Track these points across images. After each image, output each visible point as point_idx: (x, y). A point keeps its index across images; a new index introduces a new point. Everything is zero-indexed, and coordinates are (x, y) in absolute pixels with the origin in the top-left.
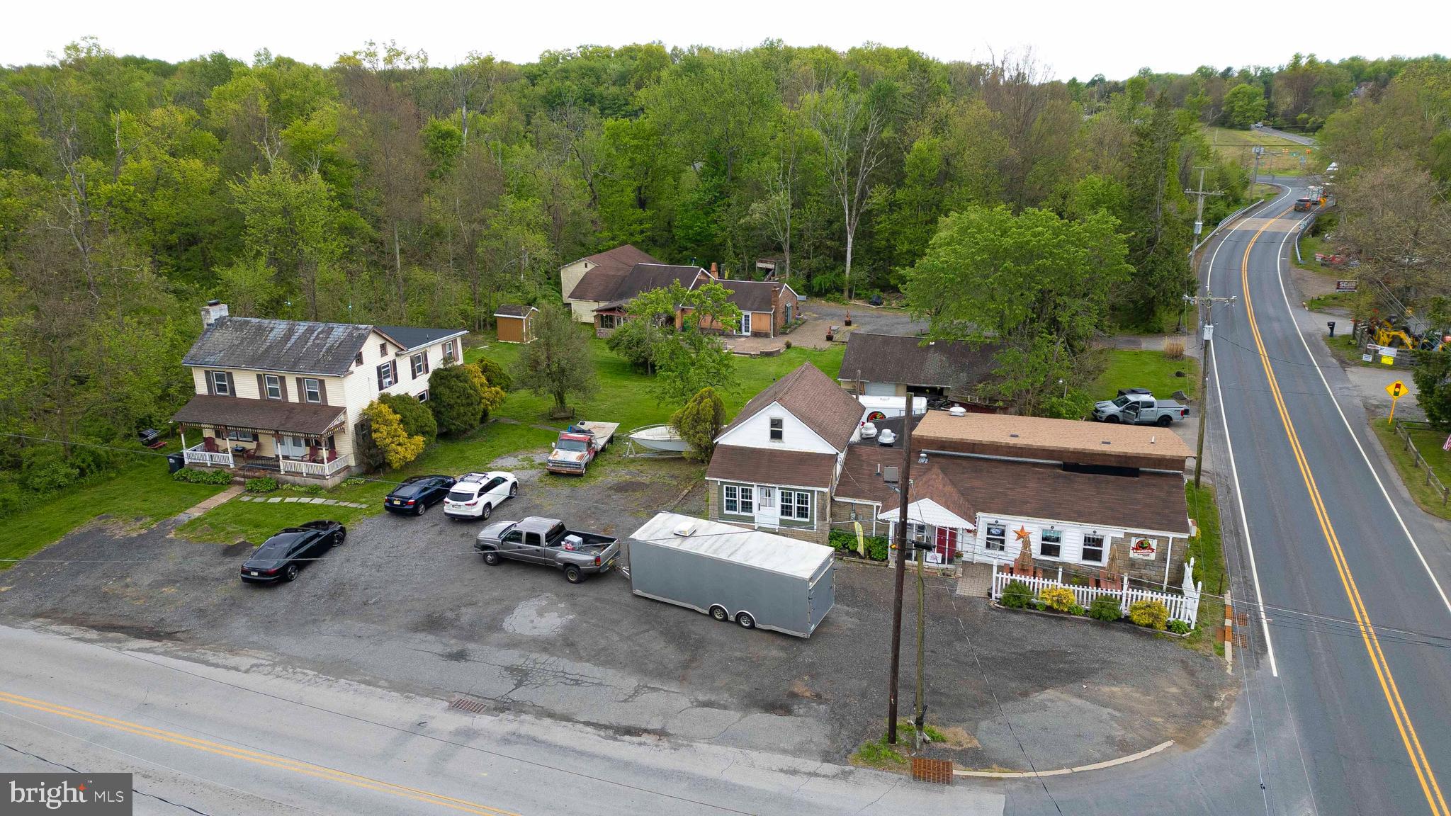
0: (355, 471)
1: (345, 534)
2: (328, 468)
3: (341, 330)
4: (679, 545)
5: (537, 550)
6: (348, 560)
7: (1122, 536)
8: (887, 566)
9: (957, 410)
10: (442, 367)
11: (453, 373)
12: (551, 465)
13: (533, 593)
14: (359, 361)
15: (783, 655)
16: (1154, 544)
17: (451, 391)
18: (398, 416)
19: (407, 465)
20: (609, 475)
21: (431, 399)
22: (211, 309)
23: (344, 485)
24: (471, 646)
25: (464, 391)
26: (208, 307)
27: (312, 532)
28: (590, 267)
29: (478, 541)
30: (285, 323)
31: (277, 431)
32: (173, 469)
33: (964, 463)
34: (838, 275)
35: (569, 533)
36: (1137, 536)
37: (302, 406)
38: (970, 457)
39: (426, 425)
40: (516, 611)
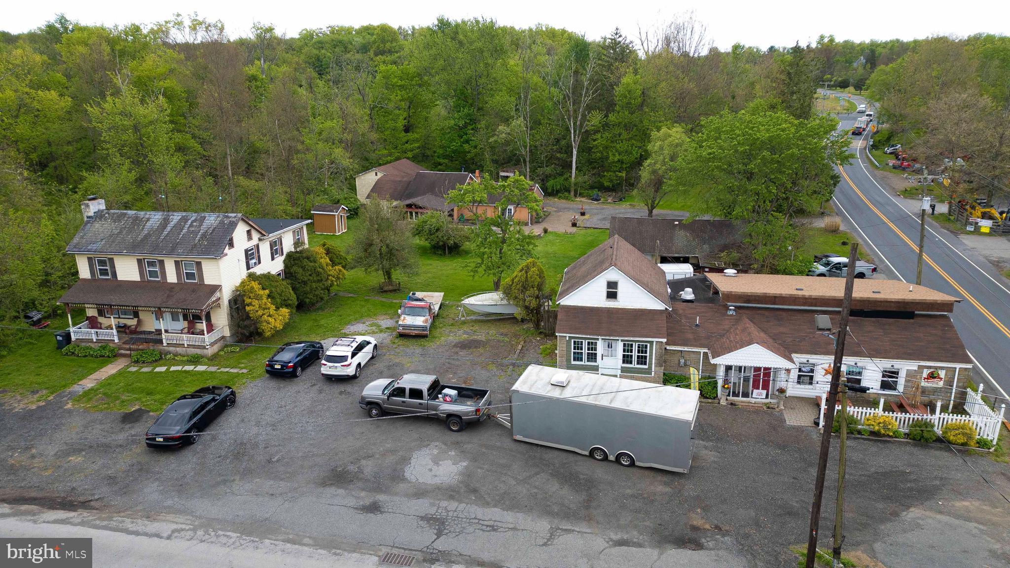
0: (229, 341)
1: (234, 396)
2: (208, 338)
3: (212, 218)
4: (561, 394)
5: (420, 404)
6: (243, 421)
7: (916, 368)
8: (719, 403)
9: (730, 271)
10: (293, 250)
11: (304, 255)
12: (401, 328)
13: (422, 443)
14: (231, 245)
15: (668, 489)
16: (942, 374)
17: (304, 270)
18: (267, 292)
19: (277, 334)
20: (449, 336)
21: (286, 277)
22: (90, 203)
23: (222, 353)
24: (381, 497)
25: (315, 270)
26: (87, 202)
27: (208, 397)
28: (380, 175)
29: (363, 398)
30: (160, 214)
31: (159, 308)
32: (60, 346)
33: (767, 313)
34: (567, 179)
35: (444, 387)
36: (929, 367)
37: (180, 284)
38: (768, 308)
39: (288, 299)
40: (413, 461)
